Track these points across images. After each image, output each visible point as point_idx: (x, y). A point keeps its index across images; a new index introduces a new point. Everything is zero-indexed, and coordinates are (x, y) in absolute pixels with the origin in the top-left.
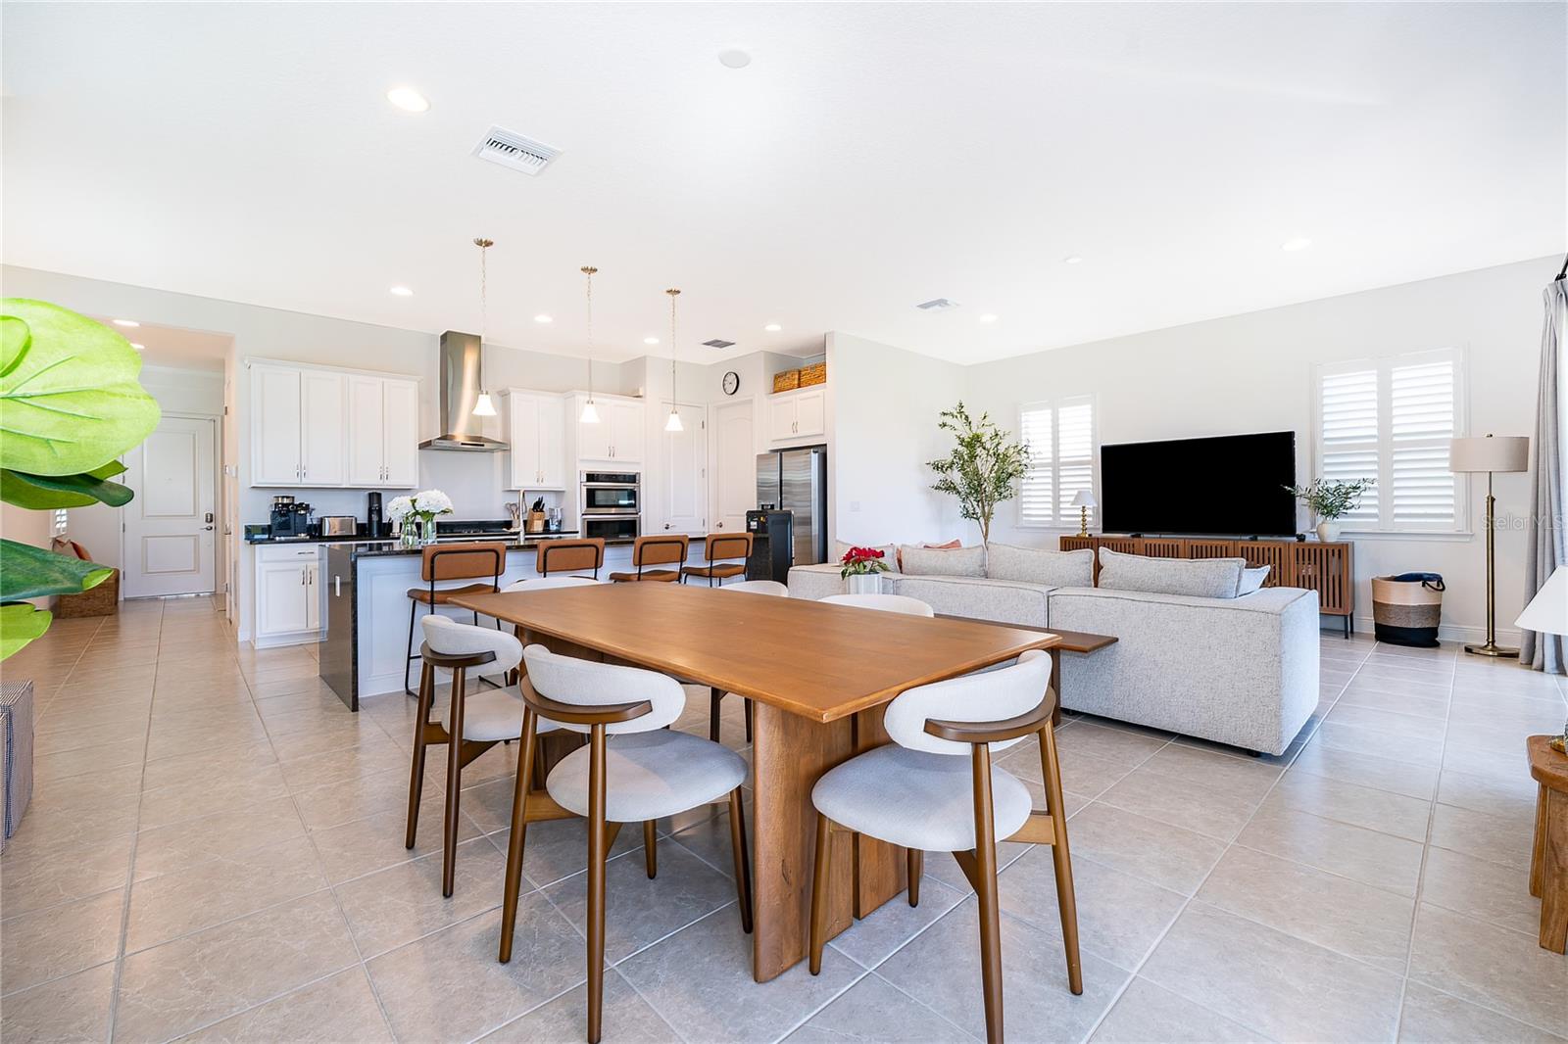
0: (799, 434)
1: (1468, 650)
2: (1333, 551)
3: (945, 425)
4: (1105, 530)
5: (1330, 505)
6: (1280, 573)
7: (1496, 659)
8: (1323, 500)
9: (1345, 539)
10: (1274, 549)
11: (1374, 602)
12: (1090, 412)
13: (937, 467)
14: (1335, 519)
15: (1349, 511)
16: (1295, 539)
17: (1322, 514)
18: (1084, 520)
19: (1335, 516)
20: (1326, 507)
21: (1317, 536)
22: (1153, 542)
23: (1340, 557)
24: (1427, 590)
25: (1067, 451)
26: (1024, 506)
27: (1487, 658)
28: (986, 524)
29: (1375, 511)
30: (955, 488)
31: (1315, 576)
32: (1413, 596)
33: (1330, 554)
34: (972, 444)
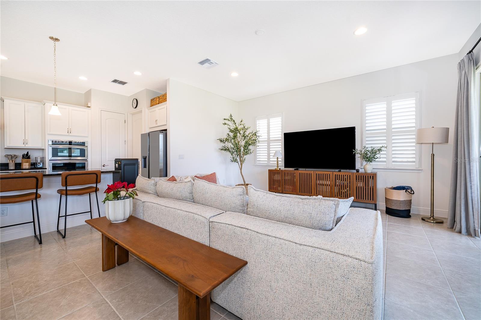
0: (158, 125)
1: (423, 219)
2: (370, 176)
3: (225, 124)
4: (285, 167)
5: (369, 157)
6: (350, 185)
7: (435, 224)
8: (366, 155)
9: (375, 171)
10: (348, 175)
11: (386, 198)
12: (280, 120)
13: (221, 141)
14: (371, 163)
15: (376, 160)
16: (355, 171)
17: (366, 161)
18: (278, 163)
19: (371, 162)
20: (367, 158)
21: (363, 170)
22: (302, 172)
23: (373, 179)
24: (407, 193)
25: (273, 136)
26: (258, 157)
27: (430, 223)
28: (241, 164)
29: (385, 160)
30: (228, 149)
31: (363, 187)
32: (401, 196)
33: (369, 177)
34: (235, 131)
